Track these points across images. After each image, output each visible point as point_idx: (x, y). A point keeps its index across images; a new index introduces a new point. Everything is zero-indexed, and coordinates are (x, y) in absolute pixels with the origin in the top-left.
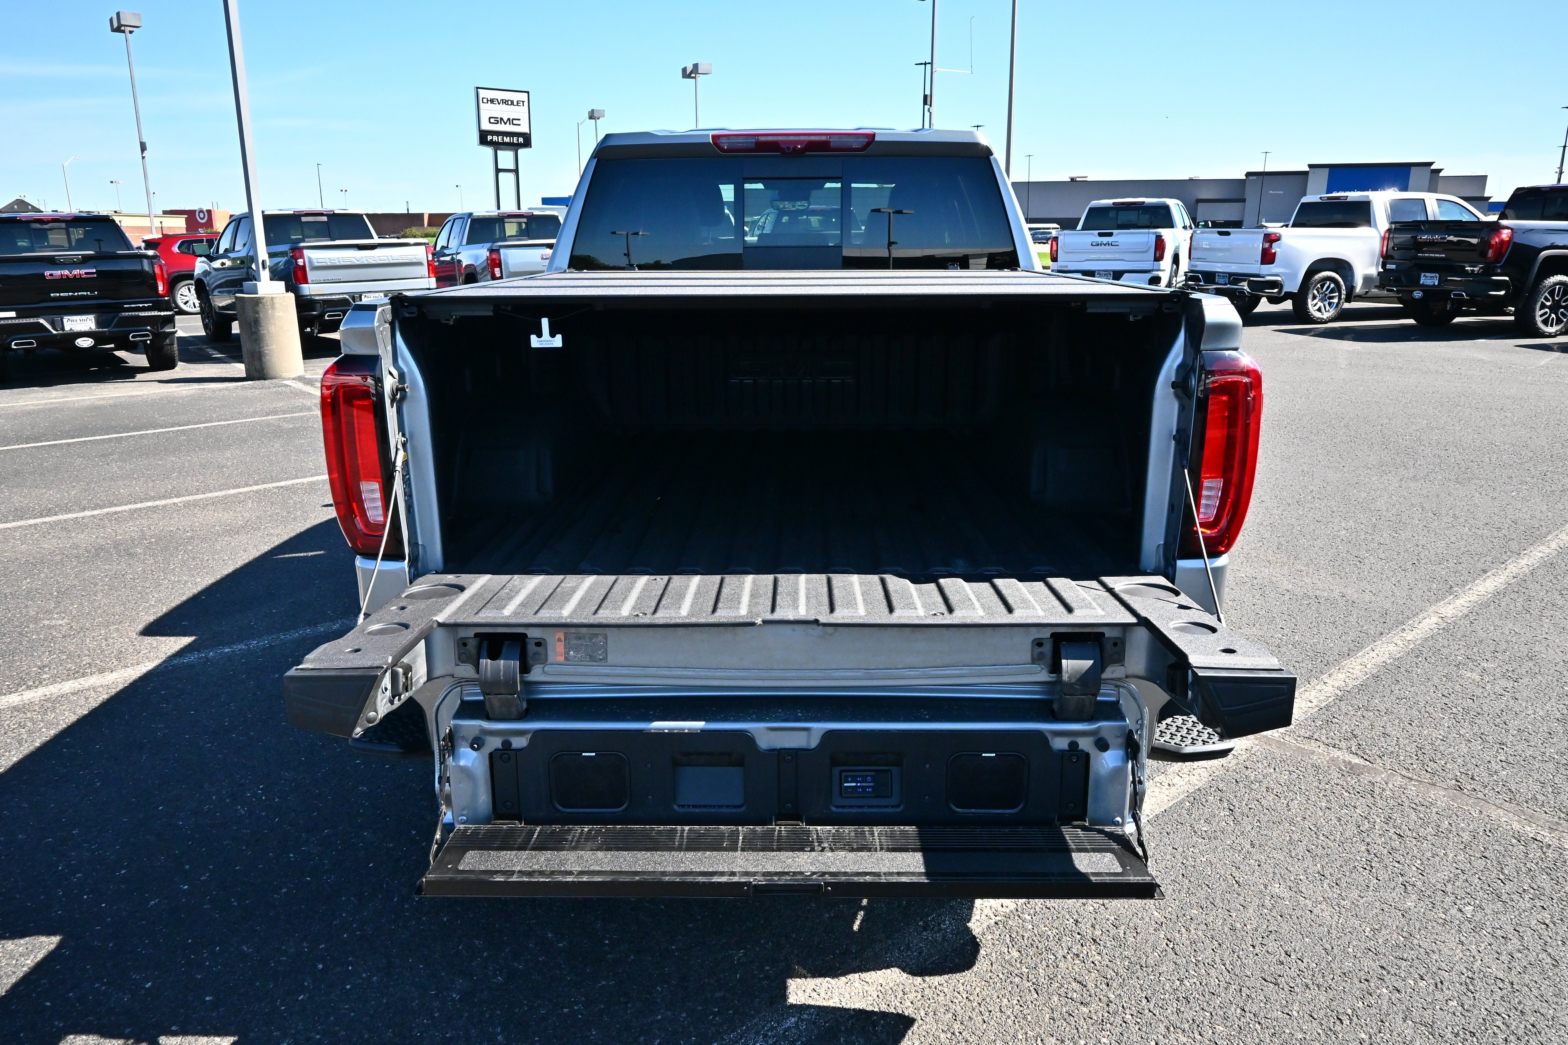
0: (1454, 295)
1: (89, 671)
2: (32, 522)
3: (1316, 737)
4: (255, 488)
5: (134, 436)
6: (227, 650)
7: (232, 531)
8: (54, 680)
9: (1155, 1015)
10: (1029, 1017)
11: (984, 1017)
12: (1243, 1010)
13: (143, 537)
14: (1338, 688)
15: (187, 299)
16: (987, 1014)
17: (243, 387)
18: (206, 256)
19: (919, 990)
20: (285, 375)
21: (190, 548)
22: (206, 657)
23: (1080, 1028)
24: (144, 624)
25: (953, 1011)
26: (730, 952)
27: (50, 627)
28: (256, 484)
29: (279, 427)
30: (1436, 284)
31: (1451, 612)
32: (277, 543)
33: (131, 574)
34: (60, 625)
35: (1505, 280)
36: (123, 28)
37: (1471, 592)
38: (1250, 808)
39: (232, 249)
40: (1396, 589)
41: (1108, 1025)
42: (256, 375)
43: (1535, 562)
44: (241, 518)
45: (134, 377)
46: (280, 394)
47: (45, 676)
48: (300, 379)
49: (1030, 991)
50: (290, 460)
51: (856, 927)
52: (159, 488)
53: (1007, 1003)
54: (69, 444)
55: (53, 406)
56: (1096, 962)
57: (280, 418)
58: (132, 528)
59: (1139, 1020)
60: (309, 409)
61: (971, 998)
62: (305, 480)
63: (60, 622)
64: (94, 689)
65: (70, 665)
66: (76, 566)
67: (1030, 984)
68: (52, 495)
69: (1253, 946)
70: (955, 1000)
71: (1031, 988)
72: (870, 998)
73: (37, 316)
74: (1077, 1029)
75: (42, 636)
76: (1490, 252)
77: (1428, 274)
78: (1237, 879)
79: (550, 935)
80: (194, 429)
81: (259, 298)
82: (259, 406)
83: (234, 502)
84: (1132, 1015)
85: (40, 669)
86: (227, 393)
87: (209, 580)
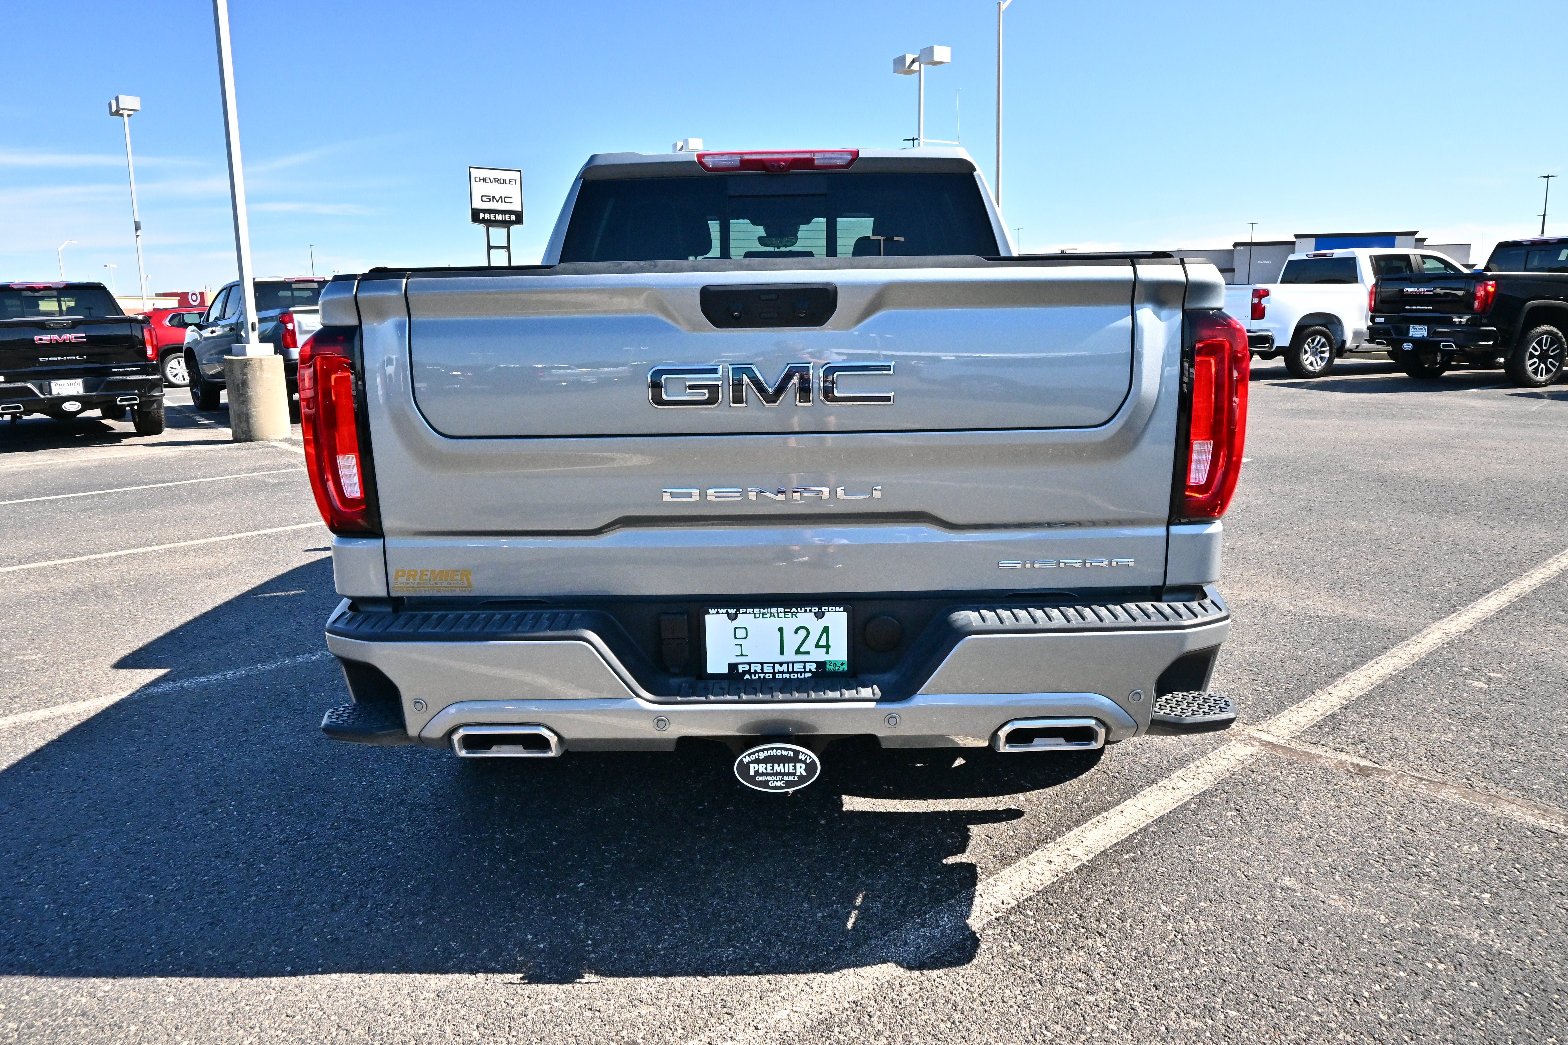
0: (1444, 346)
1: (61, 700)
2: (10, 569)
3: (1322, 742)
4: (238, 536)
5: (117, 493)
6: (202, 680)
7: (212, 574)
8: (25, 708)
9: (1164, 1002)
10: (1032, 1006)
11: (985, 1007)
12: (1256, 995)
13: (122, 580)
14: (1344, 698)
15: (176, 372)
16: (989, 1004)
17: (229, 449)
18: (196, 325)
19: (917, 983)
20: (273, 436)
21: (169, 589)
22: (181, 686)
23: (1086, 1016)
24: (119, 657)
25: (952, 1002)
26: (719, 950)
27: (23, 662)
28: (239, 532)
29: (264, 481)
30: (1425, 335)
31: (1455, 628)
32: (257, 584)
33: (109, 613)
34: (34, 660)
35: (1493, 330)
36: (121, 112)
37: (1474, 609)
38: (1257, 808)
39: (223, 316)
40: (1398, 608)
41: (1116, 1012)
42: (243, 437)
43: (1536, 582)
44: (222, 563)
45: (120, 442)
46: (267, 453)
47: (15, 706)
48: (288, 440)
49: (1033, 982)
50: (274, 510)
51: (850, 925)
52: (140, 537)
53: (1010, 993)
54: (51, 501)
55: (38, 468)
56: (1101, 954)
57: (265, 475)
58: (111, 573)
59: (1147, 1007)
60: (295, 466)
61: (972, 989)
62: (289, 528)
63: (34, 657)
64: (65, 717)
65: (42, 696)
66: (53, 607)
67: (1034, 975)
68: (33, 545)
69: (1264, 935)
70: (955, 992)
71: (1035, 979)
72: (865, 991)
73: (25, 381)
74: (1083, 1016)
75: (14, 670)
76: (1476, 303)
77: (1416, 326)
78: (1246, 873)
79: (530, 937)
80: (178, 485)
81: (248, 360)
82: (245, 465)
83: (215, 548)
84: (1140, 1002)
85: (11, 699)
86: (213, 453)
87: (188, 617)
